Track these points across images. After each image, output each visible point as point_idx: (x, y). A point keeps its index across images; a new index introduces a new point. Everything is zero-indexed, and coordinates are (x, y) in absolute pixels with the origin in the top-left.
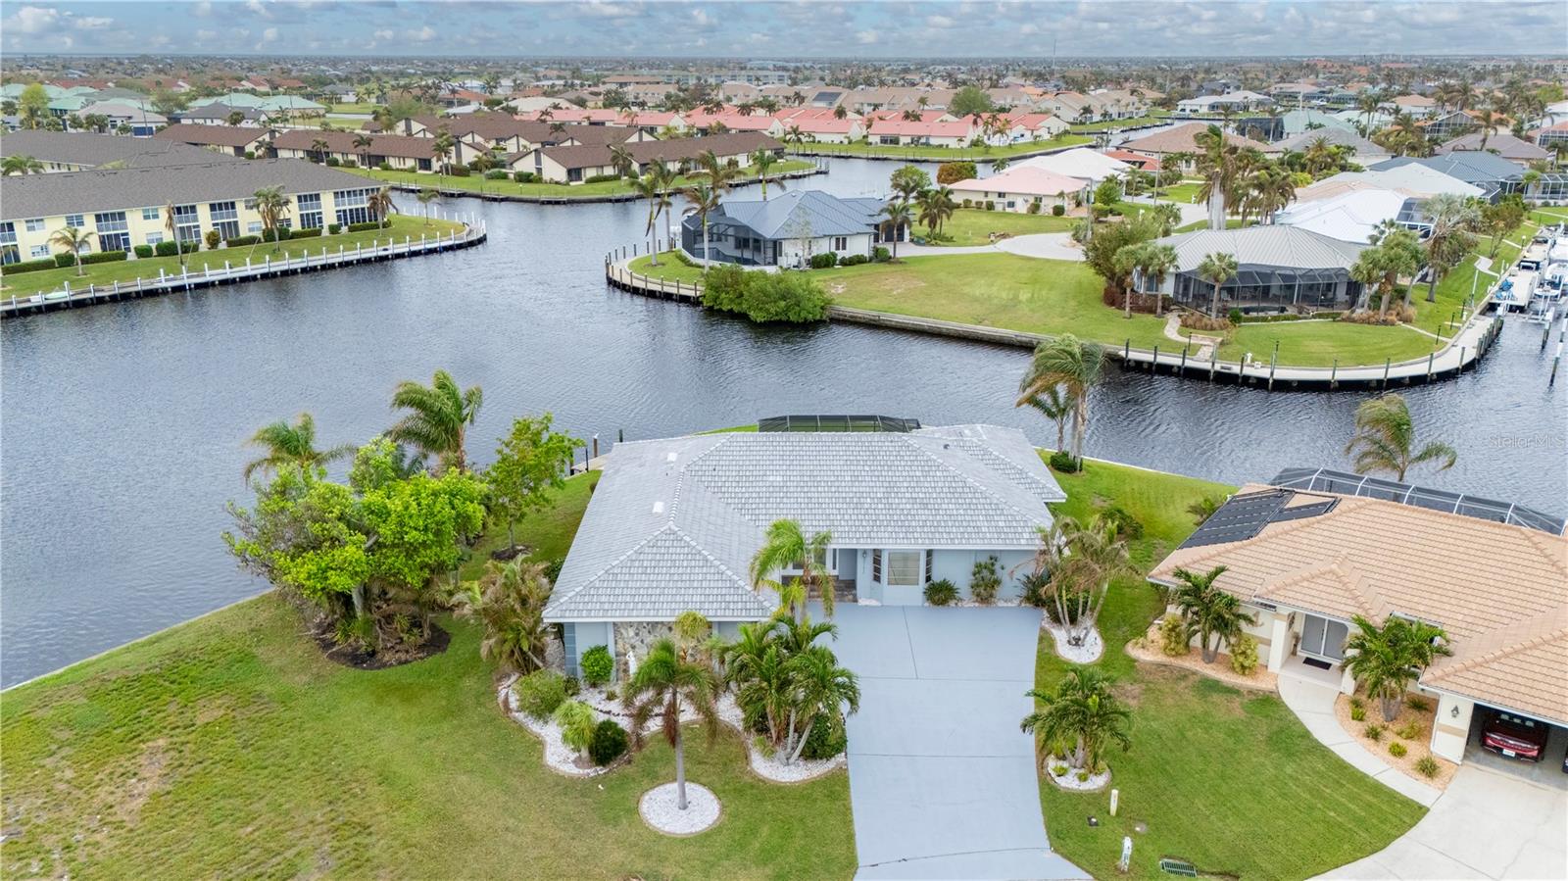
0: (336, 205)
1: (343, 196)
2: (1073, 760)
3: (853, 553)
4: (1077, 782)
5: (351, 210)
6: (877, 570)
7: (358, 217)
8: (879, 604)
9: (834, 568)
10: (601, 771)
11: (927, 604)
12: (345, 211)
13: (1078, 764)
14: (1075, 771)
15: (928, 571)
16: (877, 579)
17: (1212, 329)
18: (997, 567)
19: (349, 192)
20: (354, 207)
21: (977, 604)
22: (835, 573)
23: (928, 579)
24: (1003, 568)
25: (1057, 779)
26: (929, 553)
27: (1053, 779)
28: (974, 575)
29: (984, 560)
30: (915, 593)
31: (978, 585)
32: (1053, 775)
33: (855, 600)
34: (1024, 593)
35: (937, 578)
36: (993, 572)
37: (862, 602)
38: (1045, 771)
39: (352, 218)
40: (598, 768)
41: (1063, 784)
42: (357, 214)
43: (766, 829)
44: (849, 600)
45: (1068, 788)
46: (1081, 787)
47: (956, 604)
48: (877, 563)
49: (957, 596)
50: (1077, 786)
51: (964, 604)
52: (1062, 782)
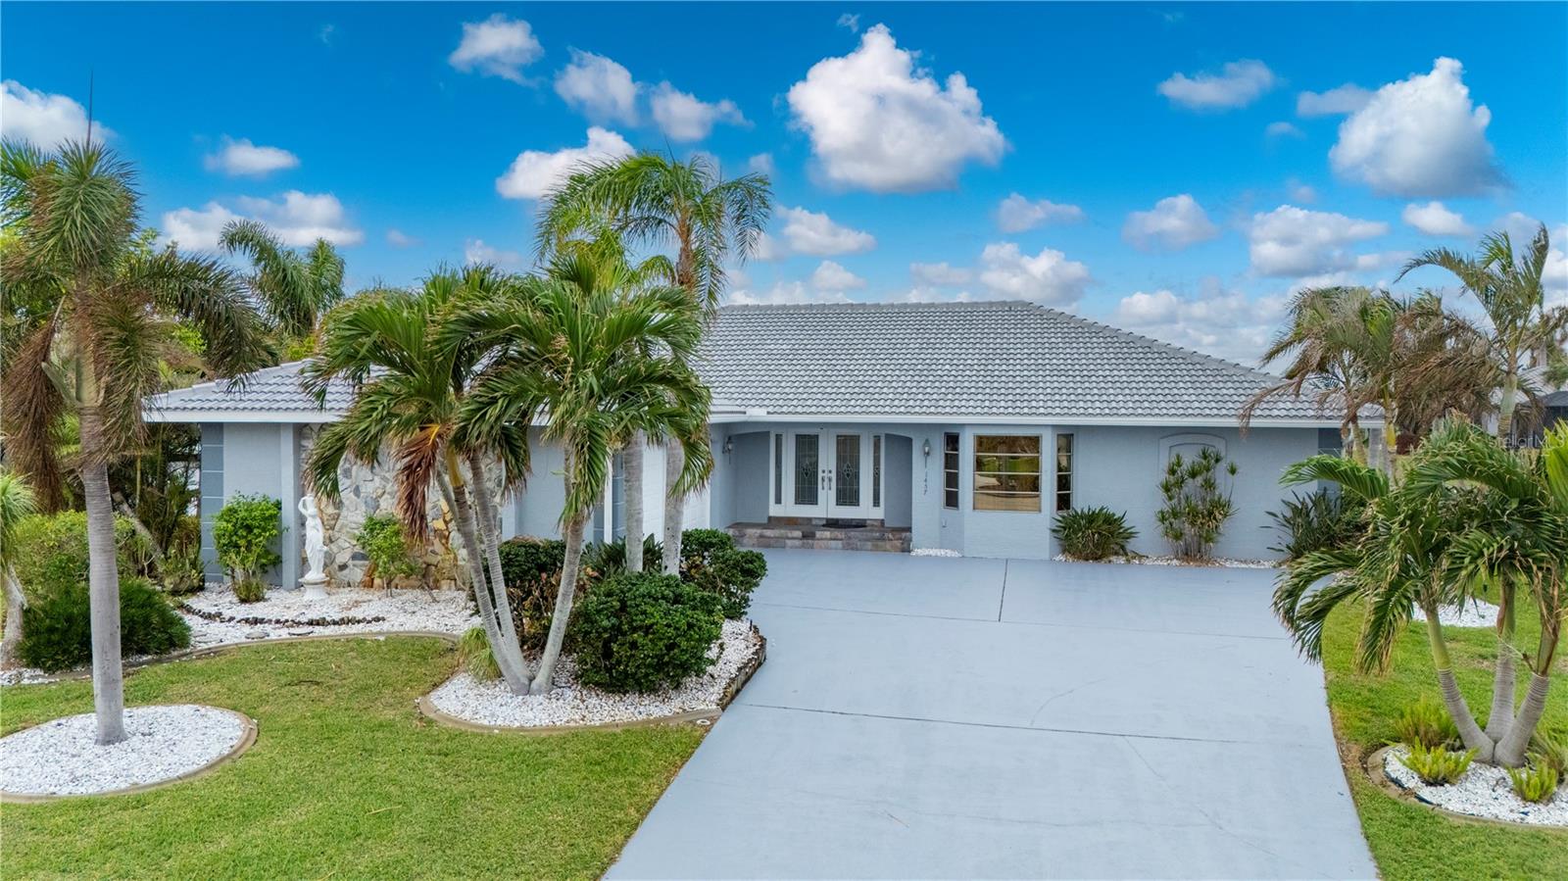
3: (898, 442)
4: (1514, 802)
6: (952, 480)
8: (956, 554)
9: (876, 503)
11: (1061, 557)
13: (1505, 753)
14: (1492, 773)
15: (1064, 483)
16: (952, 500)
18: (1220, 473)
21: (1175, 562)
22: (878, 513)
23: (1064, 502)
24: (1233, 471)
25: (1426, 792)
26: (1064, 441)
27: (1409, 792)
28: (1167, 489)
29: (1190, 457)
30: (1038, 520)
31: (1175, 514)
32: (1412, 782)
33: (906, 549)
34: (1288, 538)
35: (1083, 500)
36: (1209, 485)
37: (918, 552)
38: (1375, 776)
40: (28, 673)
43: (302, 813)
44: (895, 549)
45: (1479, 819)
46: (1531, 819)
47: (1128, 561)
48: (951, 461)
49: (1132, 545)
50: (1516, 816)
51: (1147, 562)
52: (1451, 800)
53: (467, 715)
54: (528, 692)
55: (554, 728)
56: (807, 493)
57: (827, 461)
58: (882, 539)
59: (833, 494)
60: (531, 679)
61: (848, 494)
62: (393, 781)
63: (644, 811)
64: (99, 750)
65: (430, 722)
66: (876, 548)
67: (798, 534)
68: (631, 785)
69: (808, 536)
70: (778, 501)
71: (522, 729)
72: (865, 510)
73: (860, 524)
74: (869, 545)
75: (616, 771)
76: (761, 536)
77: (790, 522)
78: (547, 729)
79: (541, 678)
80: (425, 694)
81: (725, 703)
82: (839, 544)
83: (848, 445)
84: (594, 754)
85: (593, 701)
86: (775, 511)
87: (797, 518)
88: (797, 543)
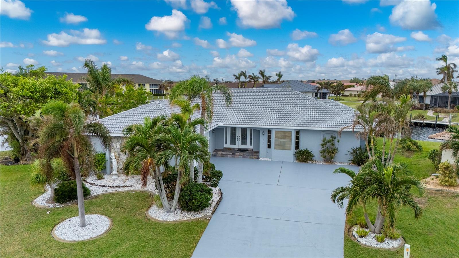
0: (150, 88)
1: (152, 85)
2: (373, 227)
3: (256, 131)
4: (375, 242)
5: (154, 90)
6: (269, 141)
7: (156, 92)
8: (270, 160)
9: (251, 144)
10: (58, 205)
11: (296, 161)
12: (152, 90)
13: (377, 230)
14: (374, 235)
15: (297, 143)
16: (269, 146)
17: (448, 113)
18: (336, 142)
19: (154, 84)
20: (155, 89)
21: (324, 163)
22: (251, 147)
23: (297, 147)
24: (338, 142)
25: (359, 239)
26: (298, 132)
27: (356, 239)
28: (322, 145)
29: (328, 137)
30: (290, 154)
31: (324, 151)
32: (357, 236)
33: (258, 158)
34: (352, 158)
35: (302, 147)
36: (333, 145)
37: (261, 159)
38: (350, 234)
39: (154, 92)
40: (57, 204)
41: (364, 243)
42: (156, 91)
43: (127, 245)
44: (255, 158)
45: (368, 246)
46: (378, 246)
47: (312, 162)
48: (269, 137)
49: (313, 158)
50: (375, 245)
51: (317, 163)
52: (363, 241)
53: (157, 218)
54: (170, 212)
55: (176, 221)
56: (233, 142)
57: (239, 134)
58: (252, 155)
59: (240, 142)
60: (171, 208)
61: (244, 142)
62: (144, 237)
63: (196, 244)
64: (81, 229)
65: (149, 220)
66: (251, 158)
67: (231, 153)
68: (194, 237)
69: (234, 154)
70: (226, 143)
71: (169, 221)
72: (248, 146)
73: (246, 150)
74: (249, 157)
75: (190, 233)
76: (222, 154)
77: (229, 149)
78: (175, 221)
79: (173, 209)
80: (147, 210)
81: (213, 213)
82: (241, 156)
83: (244, 131)
84: (186, 229)
85: (184, 214)
86: (225, 146)
87: (231, 148)
88: (231, 156)
